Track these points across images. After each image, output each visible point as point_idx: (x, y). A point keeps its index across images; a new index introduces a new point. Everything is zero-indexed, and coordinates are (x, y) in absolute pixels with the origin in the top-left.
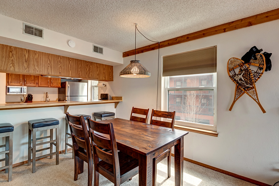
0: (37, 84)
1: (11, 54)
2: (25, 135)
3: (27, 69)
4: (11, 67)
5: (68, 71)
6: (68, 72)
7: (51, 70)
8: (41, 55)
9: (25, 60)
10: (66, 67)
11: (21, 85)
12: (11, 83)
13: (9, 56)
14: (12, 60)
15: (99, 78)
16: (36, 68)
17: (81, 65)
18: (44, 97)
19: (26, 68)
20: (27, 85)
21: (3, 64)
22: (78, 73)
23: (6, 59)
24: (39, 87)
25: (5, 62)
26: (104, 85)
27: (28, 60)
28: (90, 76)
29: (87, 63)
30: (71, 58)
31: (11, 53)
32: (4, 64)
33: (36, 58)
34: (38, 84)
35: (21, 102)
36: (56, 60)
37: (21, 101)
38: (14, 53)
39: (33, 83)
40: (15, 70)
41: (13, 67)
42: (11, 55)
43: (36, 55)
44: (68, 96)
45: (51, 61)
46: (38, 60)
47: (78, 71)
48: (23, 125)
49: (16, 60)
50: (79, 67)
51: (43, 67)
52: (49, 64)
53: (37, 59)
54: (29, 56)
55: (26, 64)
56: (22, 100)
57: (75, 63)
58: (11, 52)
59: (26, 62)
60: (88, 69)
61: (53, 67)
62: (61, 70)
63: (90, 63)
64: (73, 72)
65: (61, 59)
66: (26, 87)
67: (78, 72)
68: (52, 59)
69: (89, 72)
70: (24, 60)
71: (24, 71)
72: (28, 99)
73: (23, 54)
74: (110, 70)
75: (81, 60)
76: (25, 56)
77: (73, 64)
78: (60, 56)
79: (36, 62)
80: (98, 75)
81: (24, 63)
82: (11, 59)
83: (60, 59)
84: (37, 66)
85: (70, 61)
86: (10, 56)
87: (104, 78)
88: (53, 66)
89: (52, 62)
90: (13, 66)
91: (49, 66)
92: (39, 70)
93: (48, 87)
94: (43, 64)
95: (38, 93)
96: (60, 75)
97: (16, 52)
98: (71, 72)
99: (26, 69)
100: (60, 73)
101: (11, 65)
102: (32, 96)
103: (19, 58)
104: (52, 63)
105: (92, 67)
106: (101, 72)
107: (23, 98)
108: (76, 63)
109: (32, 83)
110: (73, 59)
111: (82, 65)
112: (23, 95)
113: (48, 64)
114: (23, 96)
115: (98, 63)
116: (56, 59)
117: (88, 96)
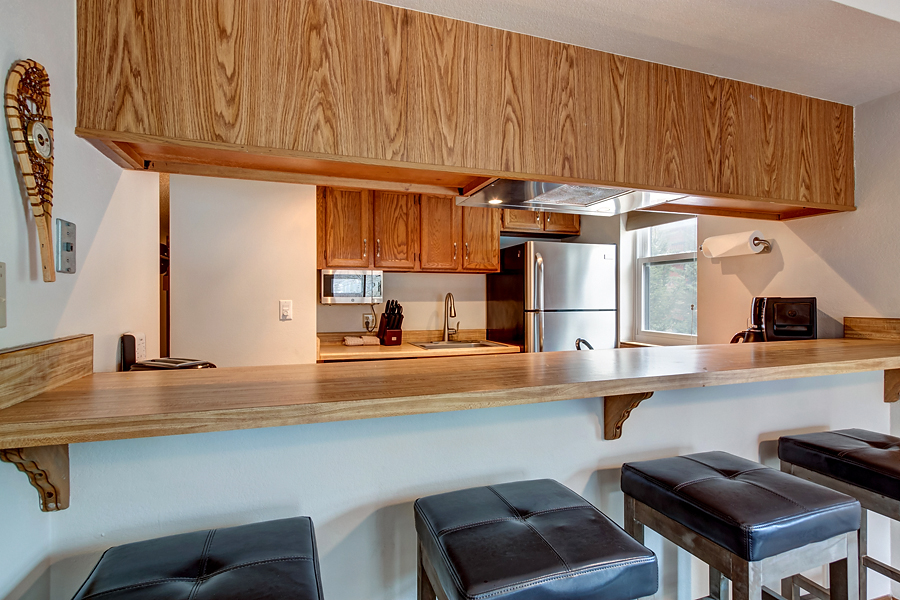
0: (417, 259)
1: (315, 43)
2: (397, 586)
3: (400, 139)
4: (318, 126)
5: (610, 146)
6: (610, 152)
7: (522, 140)
8: (467, 45)
9: (389, 80)
10: (599, 120)
11: (366, 267)
12: (334, 256)
13: (305, 58)
14: (324, 82)
15: (778, 188)
16: (445, 130)
17: (680, 105)
18: (437, 315)
19: (393, 131)
20: (384, 264)
21: (280, 110)
22: (660, 158)
23: (290, 73)
24: (424, 271)
25: (288, 97)
26: (761, 247)
27: (402, 82)
28: (724, 180)
29: (712, 88)
30: (622, 60)
31: (319, 33)
32: (285, 112)
33: (442, 63)
34: (420, 260)
35: (364, 334)
36: (543, 78)
37: (365, 330)
38: (333, 36)
39: (402, 256)
40: (336, 145)
41: (326, 130)
42: (315, 54)
43: (441, 43)
44: (536, 311)
45: (518, 83)
46: (455, 80)
47: (661, 143)
48: (385, 515)
49: (344, 82)
50: (669, 115)
51: (481, 127)
52: (509, 102)
53: (446, 72)
54: (405, 57)
55: (395, 107)
56: (367, 323)
57: (643, 94)
58: (316, 28)
59: (392, 91)
60: (714, 133)
61: (529, 122)
62: (571, 140)
63: (727, 87)
64: (637, 156)
65: (571, 66)
66: (380, 272)
67: (660, 149)
68: (526, 69)
69: (723, 150)
70: (383, 81)
71: (384, 150)
72: (388, 324)
73: (377, 38)
74: (837, 137)
75: (677, 72)
76: (387, 53)
77: (633, 99)
78: (566, 47)
79: (443, 90)
80: (770, 169)
81: (381, 101)
82: (318, 75)
83: (564, 65)
84: (449, 119)
85: (617, 78)
86: (313, 56)
87: (803, 190)
88: (528, 114)
89: (528, 86)
90: (327, 120)
91: (508, 119)
92: (458, 149)
93: (453, 271)
94: (481, 104)
95: (419, 296)
96: (567, 173)
97: (343, 29)
98: (626, 152)
99: (392, 140)
100: (566, 159)
101: (319, 114)
102: (400, 308)
103: (356, 70)
104: (527, 97)
105: (737, 114)
106: (787, 151)
107: (370, 317)
108: (652, 92)
109: (399, 256)
110: (635, 65)
111: (686, 103)
112: (372, 305)
113: (504, 100)
114: (370, 311)
115: (770, 91)
116: (544, 71)
117: (617, 310)
